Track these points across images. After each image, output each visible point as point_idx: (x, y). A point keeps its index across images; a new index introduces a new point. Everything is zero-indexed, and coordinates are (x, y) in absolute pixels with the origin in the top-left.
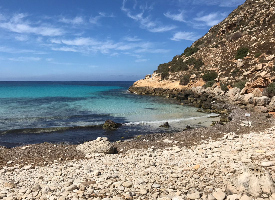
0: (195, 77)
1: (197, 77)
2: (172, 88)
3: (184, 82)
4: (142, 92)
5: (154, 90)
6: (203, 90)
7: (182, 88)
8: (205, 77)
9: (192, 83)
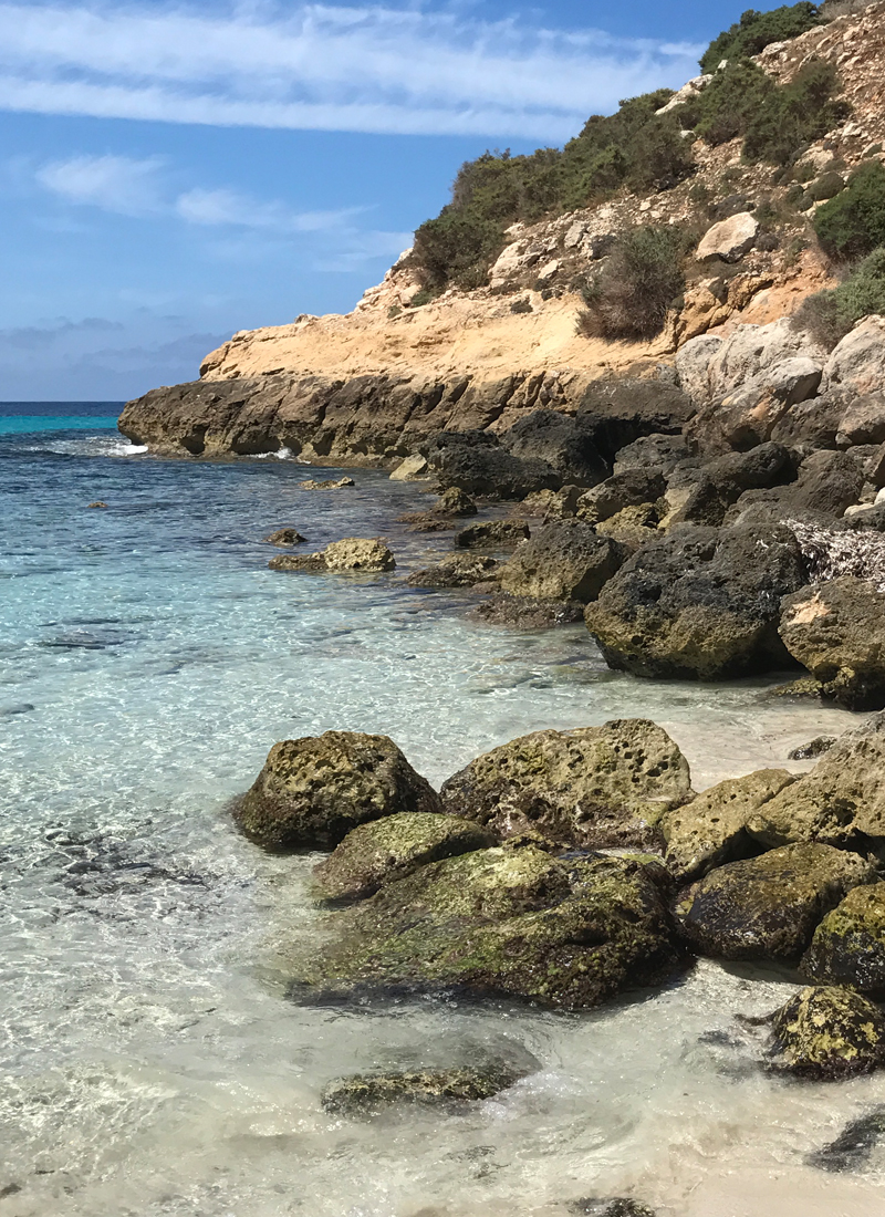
0: (750, 243)
1: (765, 241)
2: (495, 377)
3: (627, 302)
4: (200, 430)
5: (315, 400)
6: (802, 363)
7: (600, 372)
8: (842, 219)
9: (705, 308)
